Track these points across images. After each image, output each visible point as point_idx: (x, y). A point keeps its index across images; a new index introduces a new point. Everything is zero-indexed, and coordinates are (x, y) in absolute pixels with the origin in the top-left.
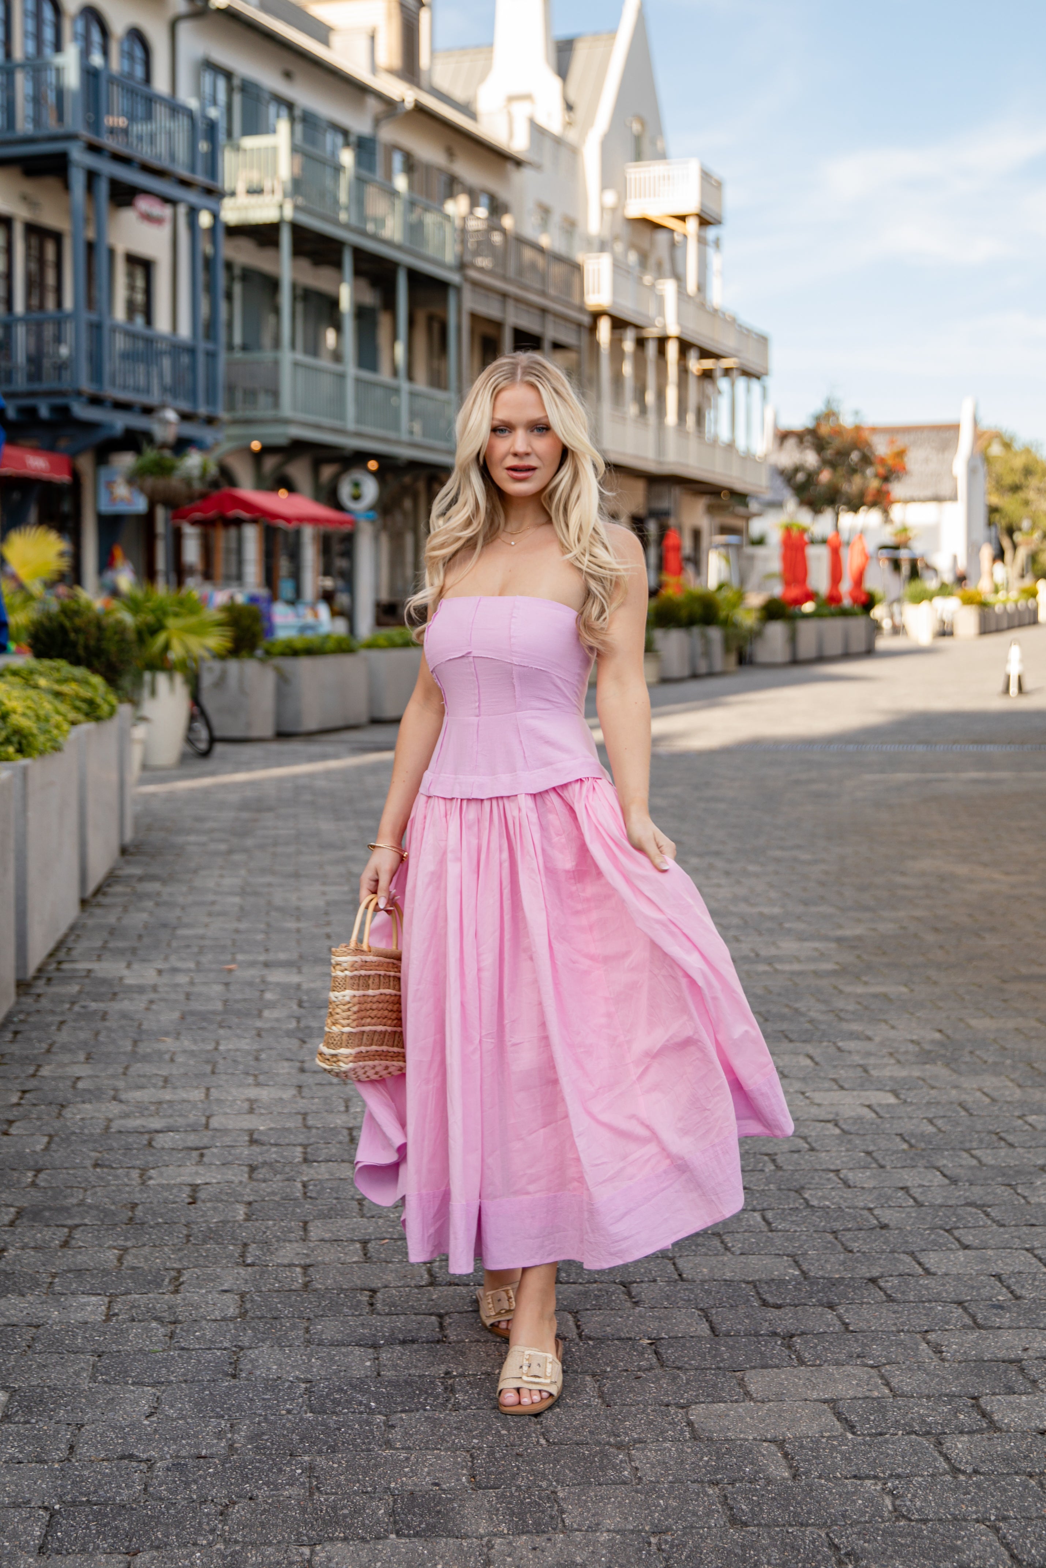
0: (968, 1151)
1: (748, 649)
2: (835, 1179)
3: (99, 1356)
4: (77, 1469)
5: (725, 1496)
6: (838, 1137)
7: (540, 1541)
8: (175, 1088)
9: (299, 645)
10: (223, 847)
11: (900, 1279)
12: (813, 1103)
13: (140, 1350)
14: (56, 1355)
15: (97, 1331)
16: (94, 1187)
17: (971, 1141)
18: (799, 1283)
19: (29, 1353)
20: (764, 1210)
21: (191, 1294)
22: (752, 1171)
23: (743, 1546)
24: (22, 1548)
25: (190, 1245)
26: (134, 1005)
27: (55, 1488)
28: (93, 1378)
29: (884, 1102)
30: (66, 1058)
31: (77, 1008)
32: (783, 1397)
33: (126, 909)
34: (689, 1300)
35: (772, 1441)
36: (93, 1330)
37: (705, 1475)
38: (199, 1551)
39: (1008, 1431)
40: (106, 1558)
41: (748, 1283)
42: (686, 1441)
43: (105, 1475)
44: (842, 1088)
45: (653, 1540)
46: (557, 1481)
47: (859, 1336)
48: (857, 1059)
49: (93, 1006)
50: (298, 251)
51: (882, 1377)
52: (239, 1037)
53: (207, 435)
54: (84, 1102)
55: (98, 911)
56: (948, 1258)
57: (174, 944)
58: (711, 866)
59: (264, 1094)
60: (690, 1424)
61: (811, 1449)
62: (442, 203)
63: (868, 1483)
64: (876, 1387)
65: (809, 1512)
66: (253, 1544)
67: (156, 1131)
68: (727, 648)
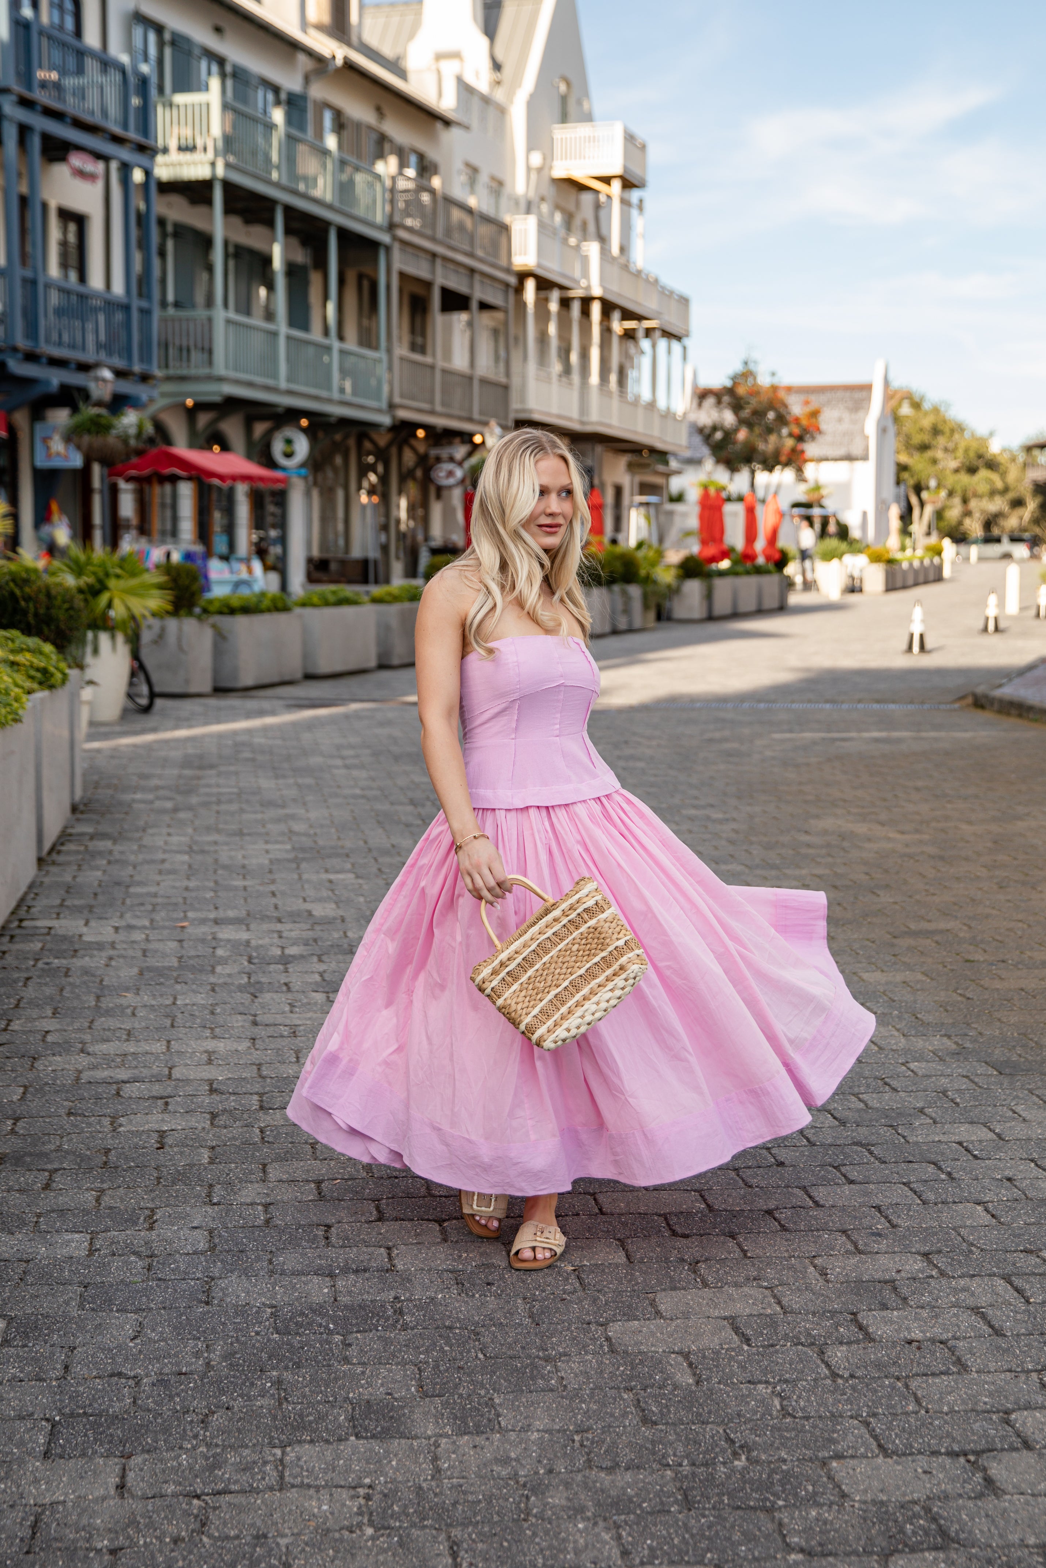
1: (667, 604)
3: (85, 1287)
4: (72, 1386)
5: (638, 1400)
7: (480, 1440)
8: (138, 1041)
9: (235, 603)
11: (793, 1210)
13: (122, 1281)
14: (47, 1287)
15: (82, 1264)
16: (69, 1134)
18: (705, 1215)
19: (22, 1285)
21: (165, 1231)
23: (653, 1442)
24: (29, 1454)
25: (160, 1186)
26: (95, 961)
27: (54, 1402)
28: (81, 1307)
30: (35, 1013)
31: (40, 964)
32: (689, 1315)
33: (80, 867)
35: (679, 1353)
36: (79, 1263)
37: (621, 1382)
38: (185, 1454)
40: (104, 1461)
41: (660, 1215)
42: (605, 1354)
43: (97, 1390)
45: (577, 1438)
46: (494, 1390)
47: (756, 1261)
49: (56, 962)
51: (775, 1297)
52: (194, 992)
53: (142, 392)
54: (54, 1055)
55: (53, 869)
56: (835, 1192)
57: (128, 901)
59: (221, 1046)
60: (608, 1339)
61: (713, 1360)
62: (372, 164)
63: (760, 1387)
64: (770, 1305)
65: (710, 1412)
66: (232, 1447)
67: (123, 1082)
68: (646, 605)
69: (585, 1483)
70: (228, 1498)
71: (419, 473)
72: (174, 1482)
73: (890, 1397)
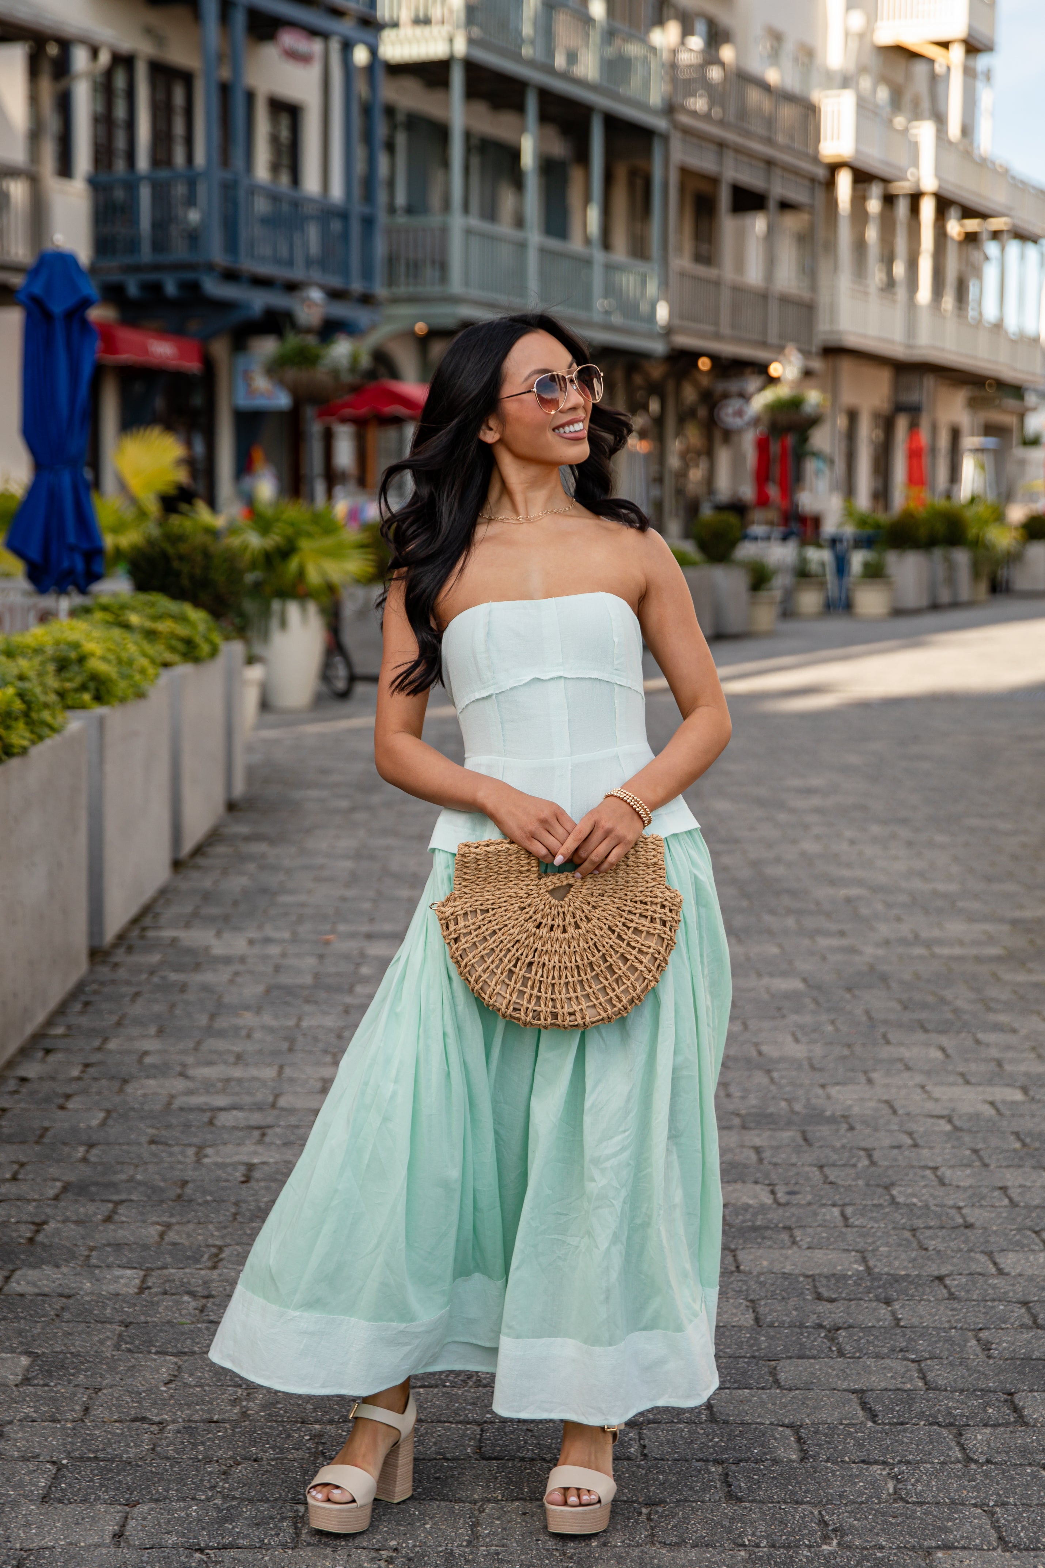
1: (1003, 575)
2: (932, 1177)
3: (127, 1326)
4: (88, 1429)
5: (727, 1474)
6: (948, 1134)
8: (247, 1065)
10: (344, 804)
11: (969, 1278)
12: (930, 1097)
13: (169, 1322)
14: (83, 1325)
15: (128, 1302)
16: (146, 1163)
18: (861, 1279)
20: (844, 1205)
21: (229, 1270)
22: (844, 1165)
23: (732, 1520)
24: (26, 1497)
25: (236, 1223)
26: (217, 977)
27: (64, 1445)
28: (117, 1347)
29: (1009, 1098)
30: (135, 1031)
31: (155, 979)
32: (812, 1386)
33: (225, 872)
34: (740, 1291)
35: (789, 1426)
36: (124, 1301)
38: (196, 1505)
39: (1034, 1426)
40: (105, 1508)
41: (807, 1276)
42: (701, 1423)
43: (115, 1435)
44: (967, 1082)
45: (645, 1511)
47: (908, 1332)
48: (994, 1053)
49: (173, 977)
50: (472, 93)
51: (920, 1371)
52: (325, 1013)
53: (361, 316)
54: (148, 1077)
55: (194, 874)
56: (1027, 1259)
57: (272, 911)
58: (894, 836)
61: (826, 1435)
62: (647, 32)
63: (875, 1467)
64: (911, 1379)
65: (807, 1492)
66: (250, 1500)
67: (221, 1109)
68: (976, 574)
69: (640, 1558)
70: (233, 1553)
71: (702, 412)
72: (177, 1533)
73: (1028, 1486)
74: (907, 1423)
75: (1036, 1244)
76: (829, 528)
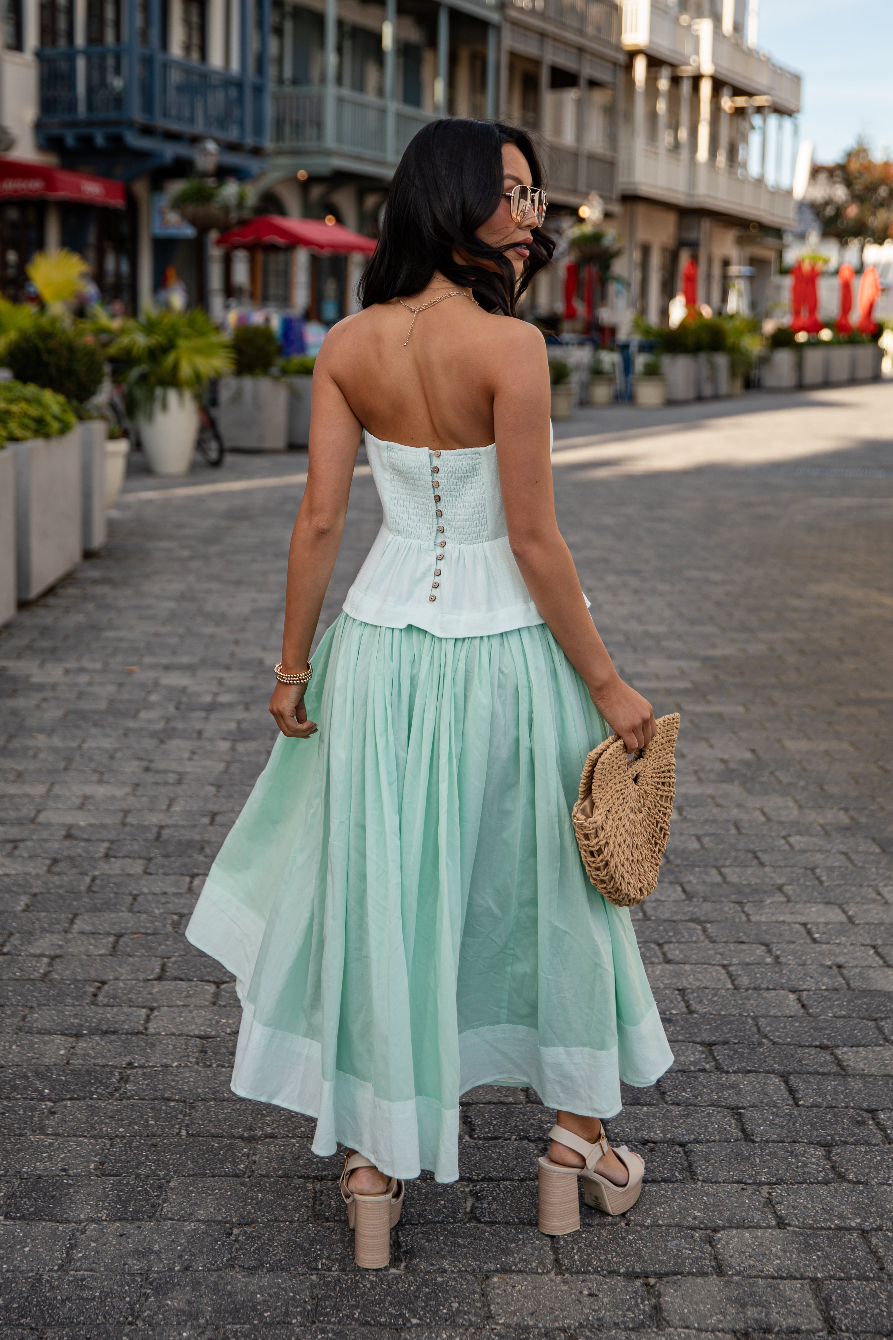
0: (718, 868)
1: (755, 374)
7: (130, 1228)
10: (186, 553)
17: (726, 859)
26: (27, 702)
33: (67, 610)
46: (176, 1171)
52: (107, 736)
53: (253, 165)
55: (41, 612)
57: (93, 645)
58: (624, 585)
59: (100, 791)
68: (733, 373)
69: (216, 1285)
74: (500, 1138)
75: (657, 957)
76: (622, 335)
